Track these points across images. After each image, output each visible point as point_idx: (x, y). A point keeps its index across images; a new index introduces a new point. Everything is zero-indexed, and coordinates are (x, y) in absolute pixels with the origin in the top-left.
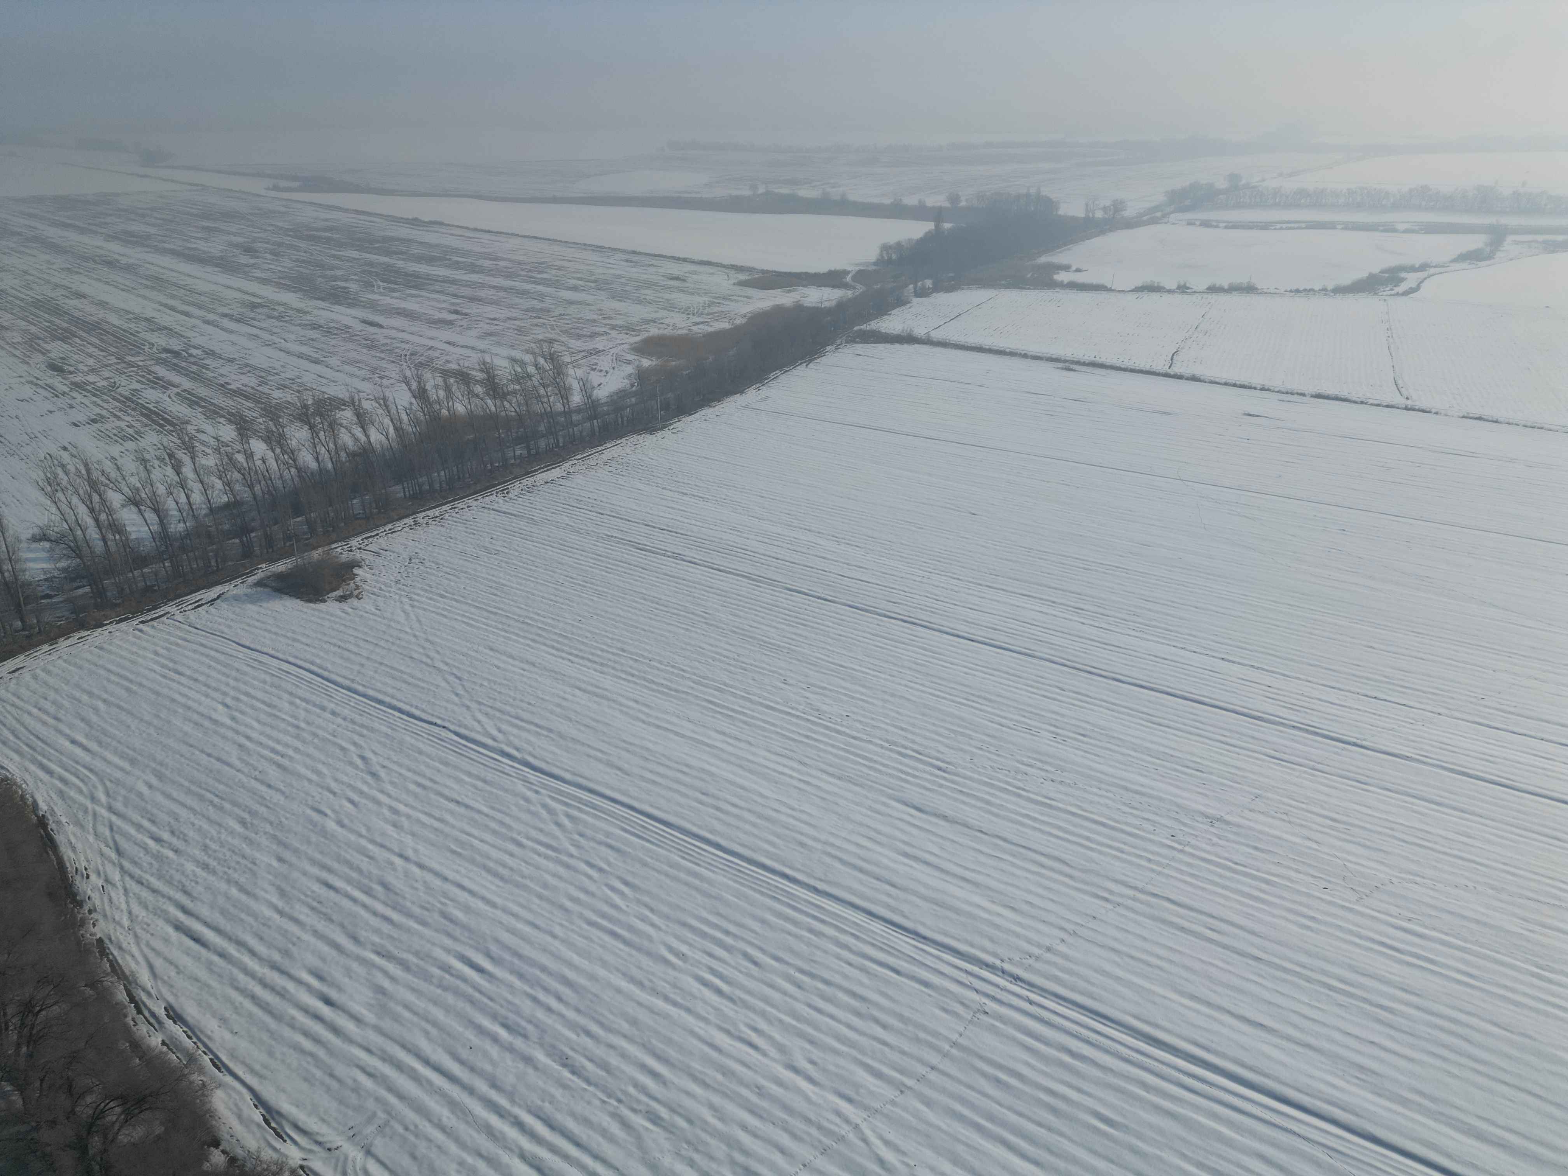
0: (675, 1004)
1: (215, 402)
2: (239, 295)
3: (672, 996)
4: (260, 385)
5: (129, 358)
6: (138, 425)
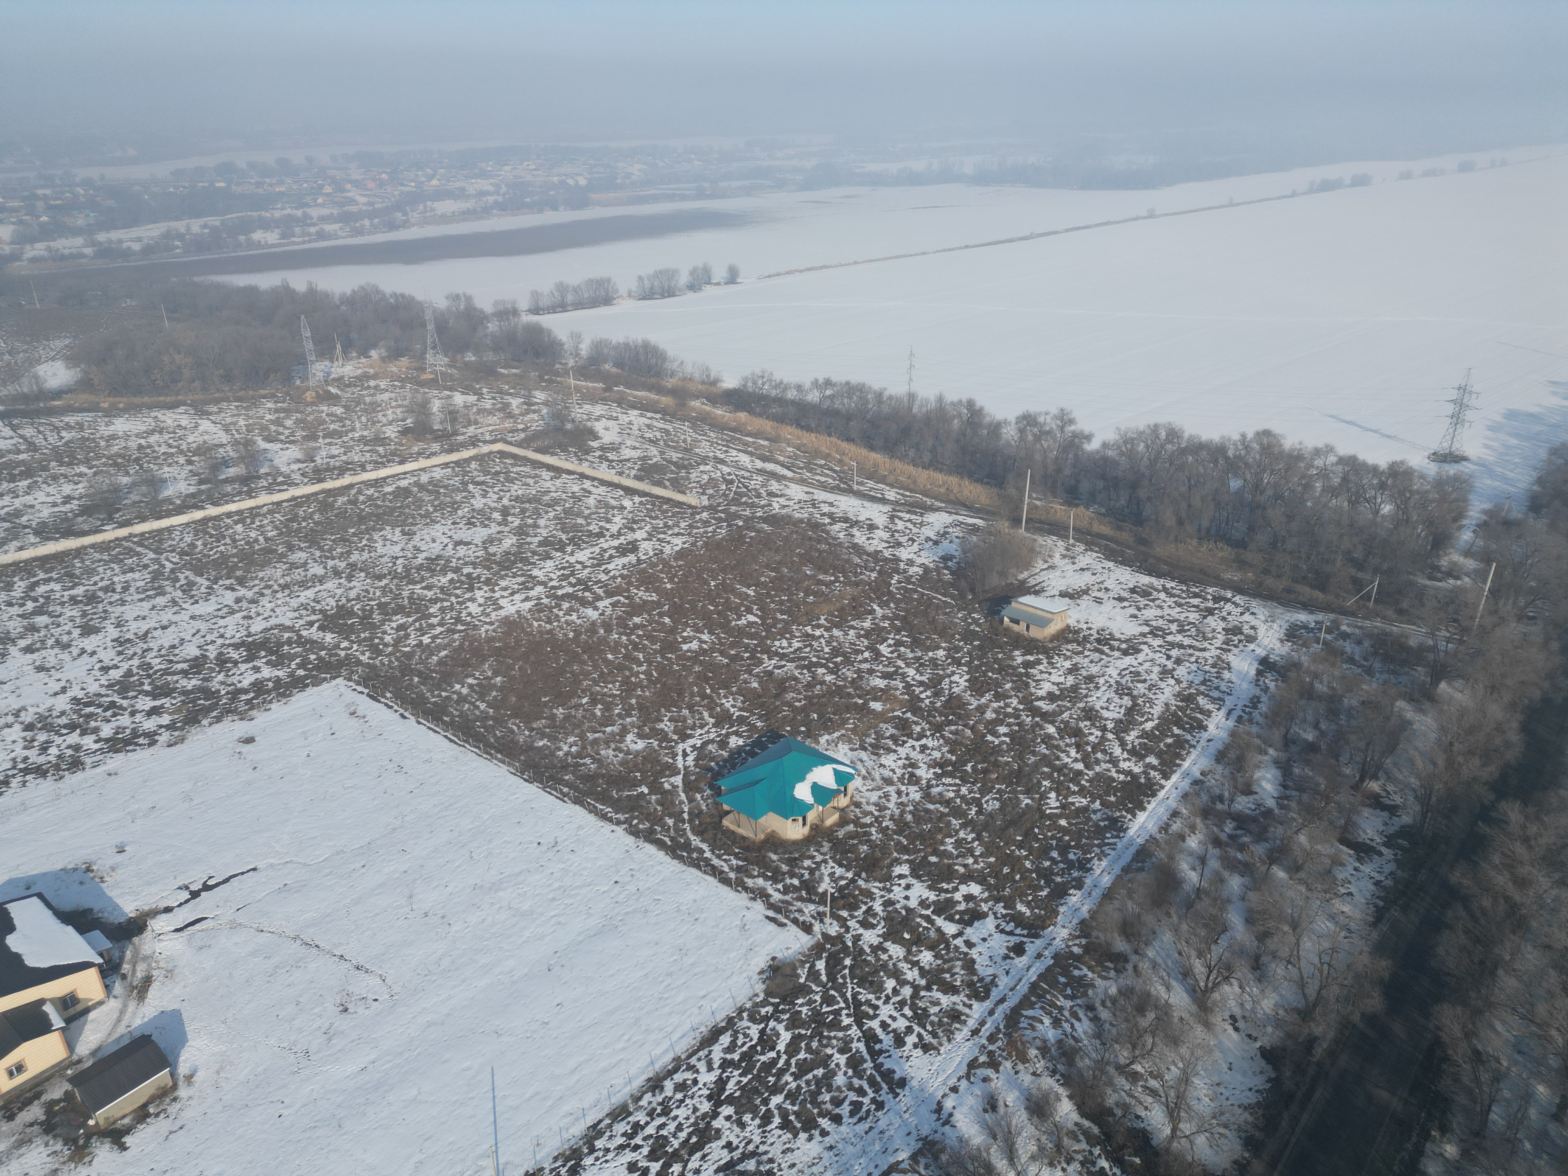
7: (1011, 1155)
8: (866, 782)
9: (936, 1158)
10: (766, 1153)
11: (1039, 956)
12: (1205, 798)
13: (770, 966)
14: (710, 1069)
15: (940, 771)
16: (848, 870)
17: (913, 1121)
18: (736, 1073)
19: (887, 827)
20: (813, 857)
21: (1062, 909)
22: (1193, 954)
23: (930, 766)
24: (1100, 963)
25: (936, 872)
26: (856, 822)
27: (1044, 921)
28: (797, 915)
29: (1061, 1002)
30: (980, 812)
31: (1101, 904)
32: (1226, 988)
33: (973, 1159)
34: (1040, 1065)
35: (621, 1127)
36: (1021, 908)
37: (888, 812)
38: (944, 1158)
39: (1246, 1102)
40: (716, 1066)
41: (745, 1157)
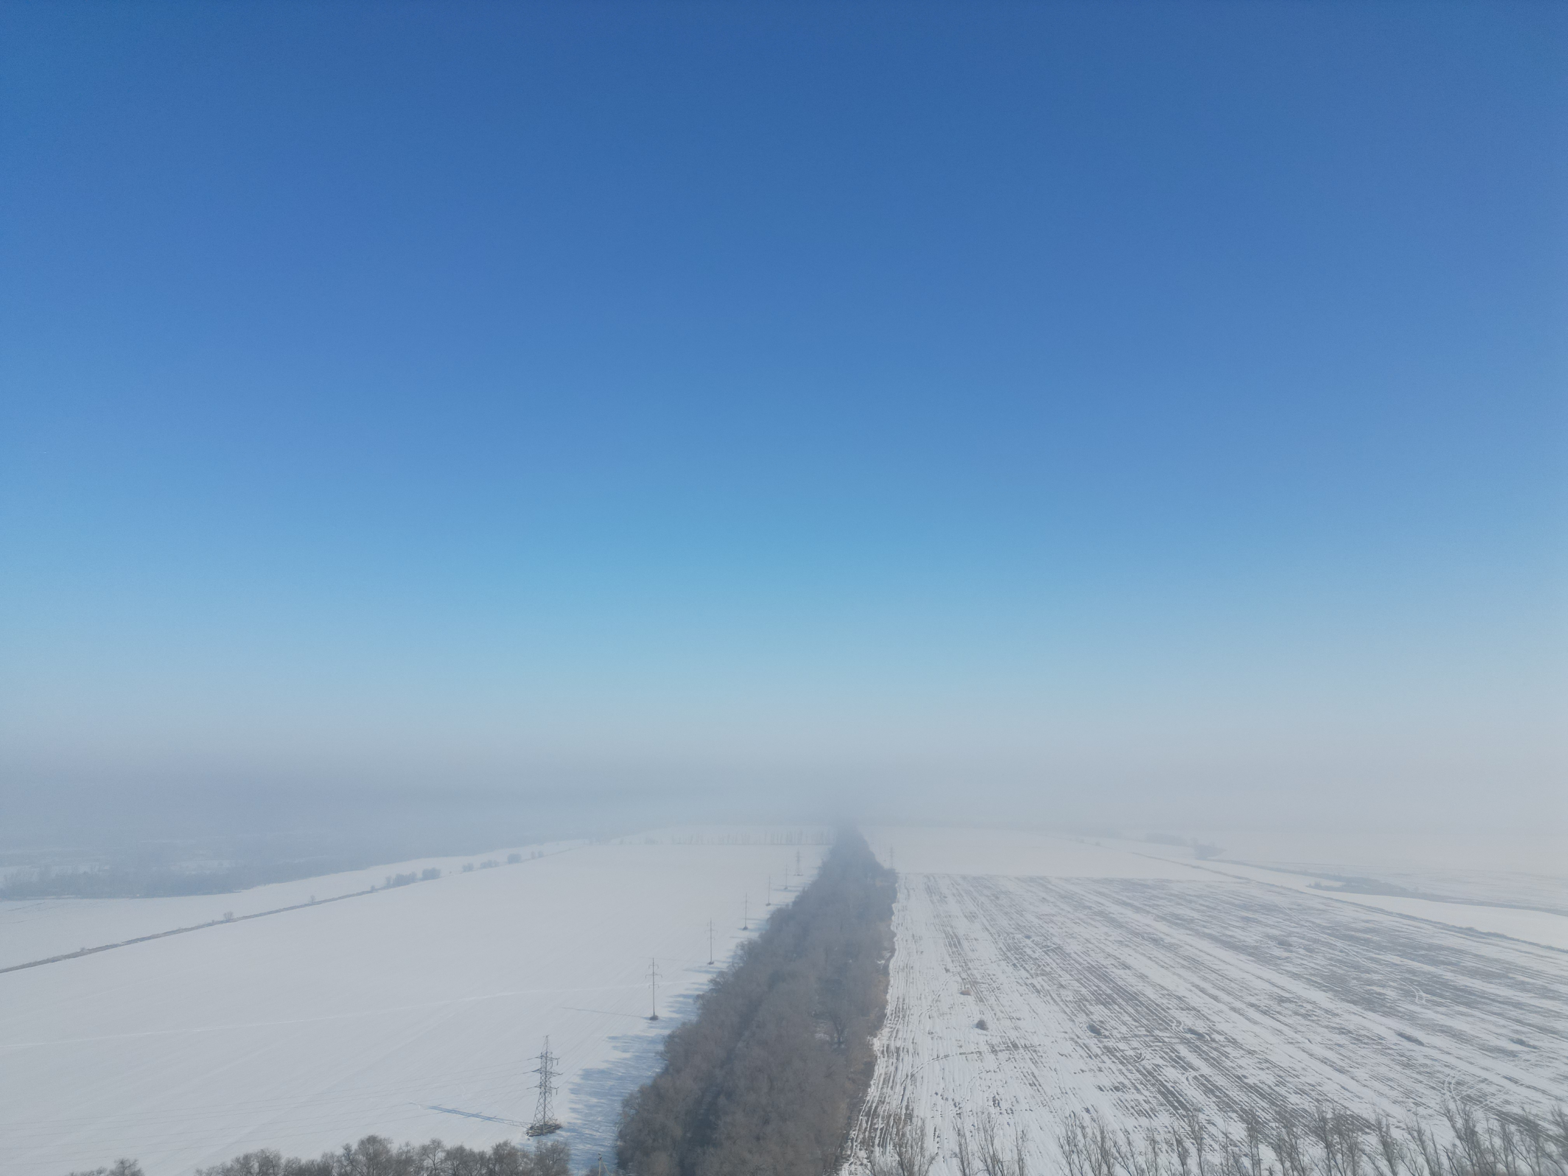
1: (1230, 1093)
2: (1268, 986)
4: (1277, 1085)
5: (1157, 1032)
6: (1154, 1102)
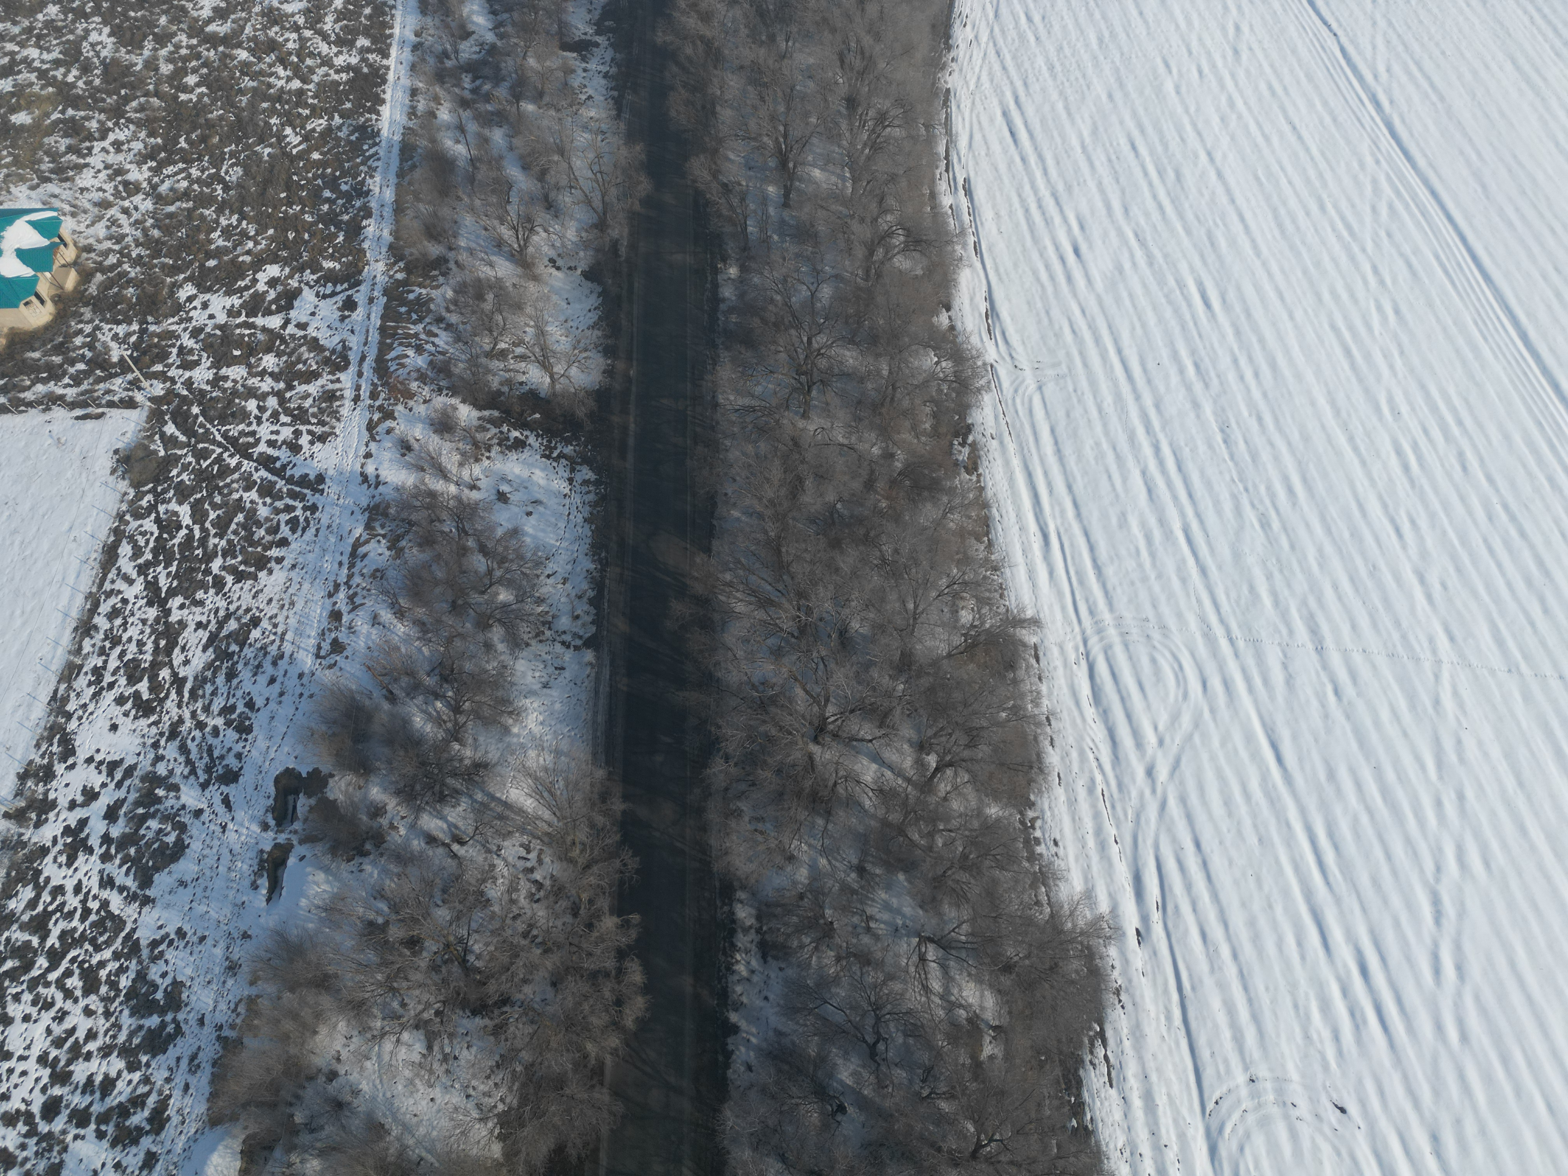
0: (1356, 449)
3: (1358, 441)
7: (443, 473)
8: (79, 218)
9: (386, 515)
10: (238, 608)
11: (371, 300)
12: (431, 60)
13: (118, 461)
14: (131, 582)
15: (154, 164)
16: (130, 323)
17: (349, 501)
18: (160, 569)
19: (140, 256)
20: (81, 331)
21: (366, 245)
22: (496, 223)
23: (139, 164)
24: (426, 276)
25: (223, 275)
26: (101, 268)
27: (356, 265)
28: (107, 397)
29: (413, 329)
30: (226, 188)
31: (397, 221)
32: (535, 238)
33: (415, 497)
34: (426, 392)
35: (81, 682)
36: (328, 264)
37: (129, 239)
38: (392, 511)
39: (591, 322)
40: (134, 575)
41: (221, 624)
